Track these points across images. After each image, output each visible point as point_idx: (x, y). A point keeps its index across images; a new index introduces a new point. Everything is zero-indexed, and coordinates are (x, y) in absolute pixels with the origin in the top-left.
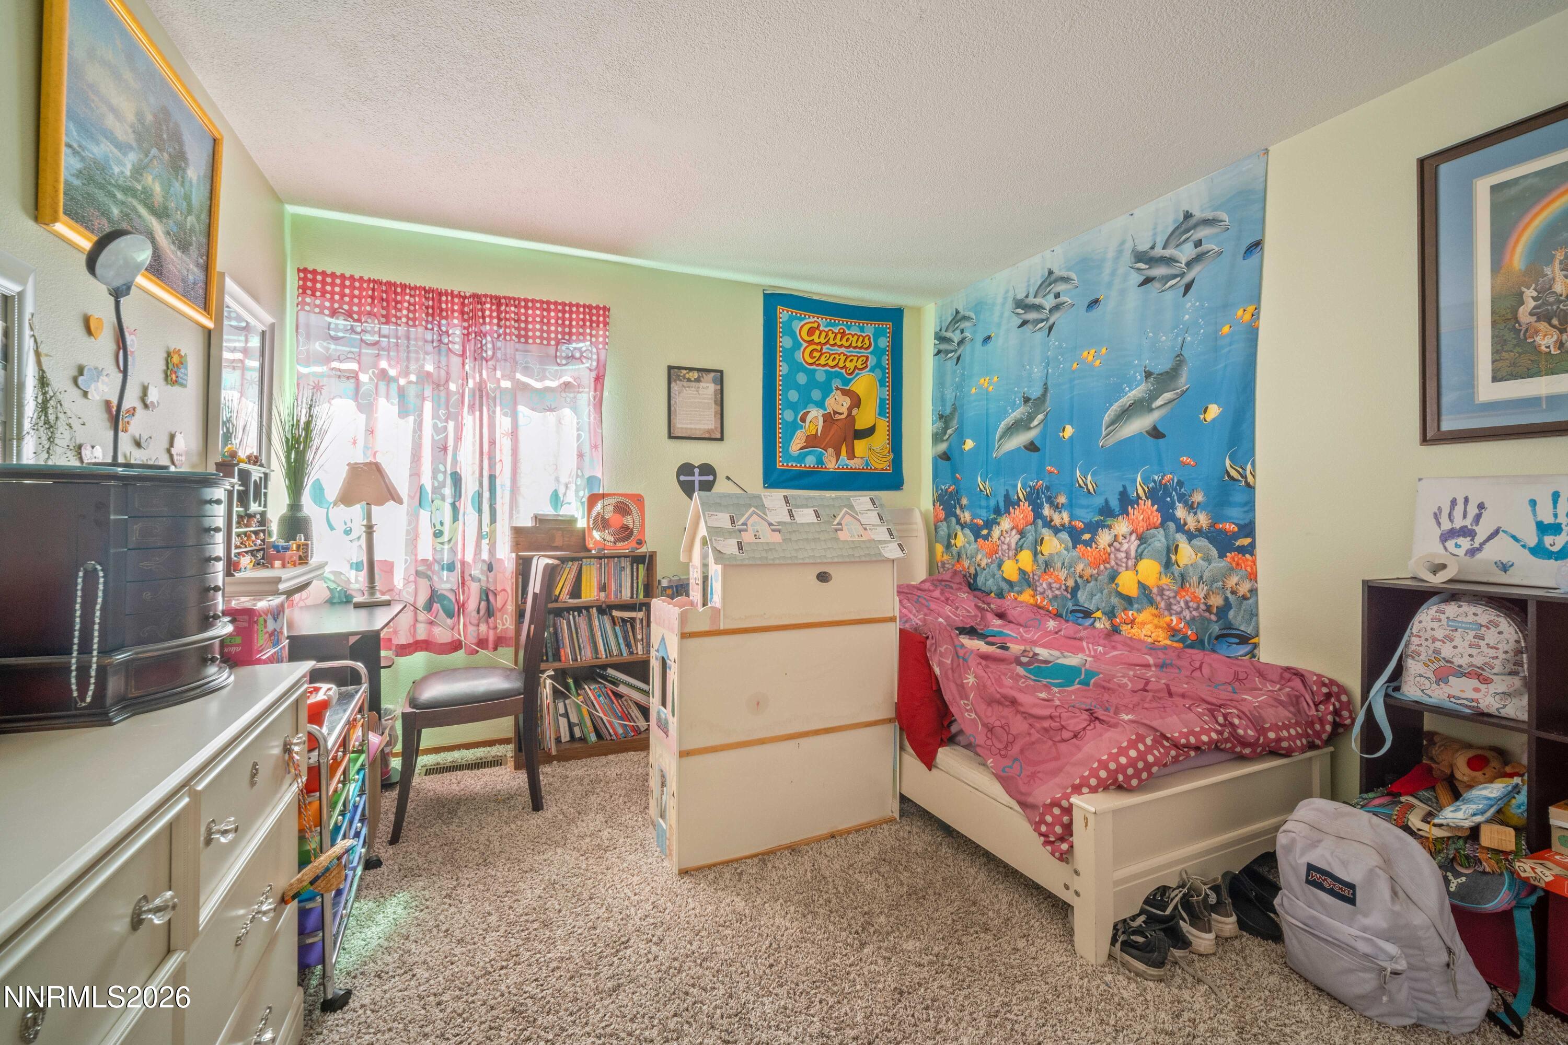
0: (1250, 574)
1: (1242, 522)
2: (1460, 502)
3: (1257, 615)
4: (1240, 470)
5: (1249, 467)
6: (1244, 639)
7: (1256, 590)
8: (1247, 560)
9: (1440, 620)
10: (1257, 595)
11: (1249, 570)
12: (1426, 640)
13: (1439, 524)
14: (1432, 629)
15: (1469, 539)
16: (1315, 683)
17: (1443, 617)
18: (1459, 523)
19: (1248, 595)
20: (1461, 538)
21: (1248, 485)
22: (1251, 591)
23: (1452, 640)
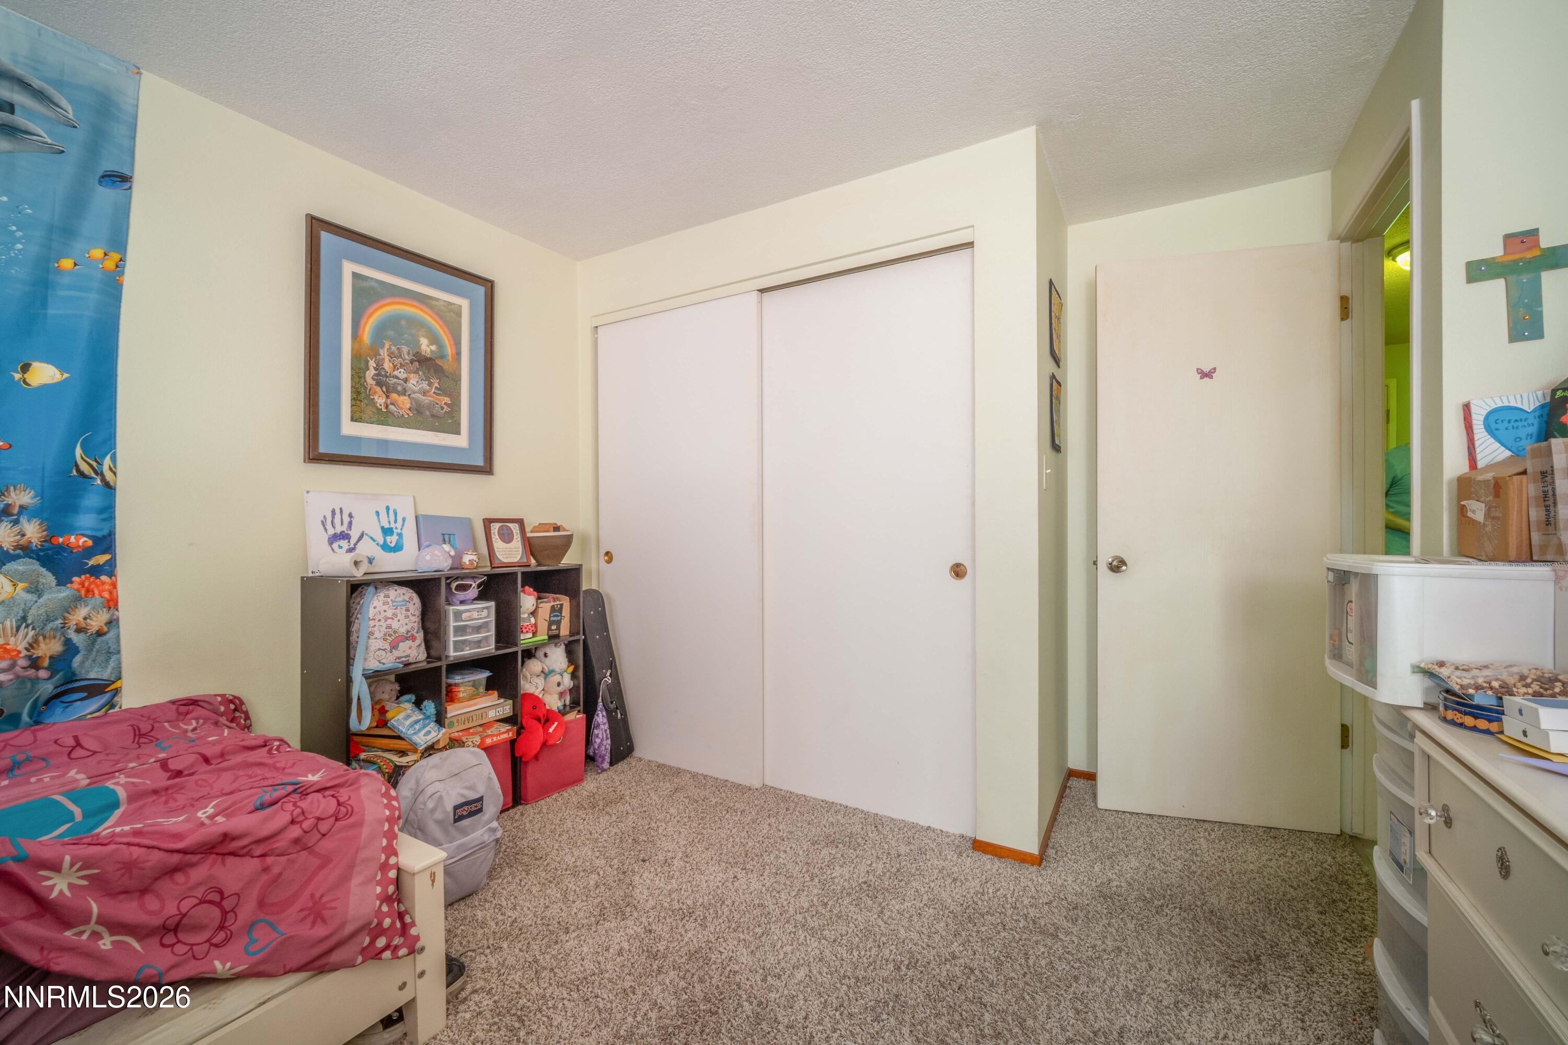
0: (108, 601)
1: (99, 534)
2: (338, 512)
3: (119, 652)
4: (94, 464)
5: (107, 461)
6: (95, 689)
7: (117, 620)
8: (103, 583)
9: (388, 603)
10: (118, 627)
11: (106, 595)
12: (380, 620)
13: (326, 530)
14: (385, 611)
15: (347, 541)
16: (221, 703)
17: (389, 600)
18: (339, 529)
19: (105, 629)
20: (342, 541)
21: (107, 485)
22: (109, 623)
23: (397, 616)
